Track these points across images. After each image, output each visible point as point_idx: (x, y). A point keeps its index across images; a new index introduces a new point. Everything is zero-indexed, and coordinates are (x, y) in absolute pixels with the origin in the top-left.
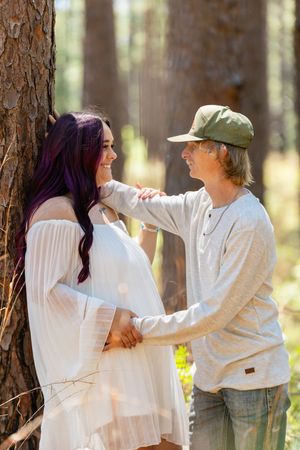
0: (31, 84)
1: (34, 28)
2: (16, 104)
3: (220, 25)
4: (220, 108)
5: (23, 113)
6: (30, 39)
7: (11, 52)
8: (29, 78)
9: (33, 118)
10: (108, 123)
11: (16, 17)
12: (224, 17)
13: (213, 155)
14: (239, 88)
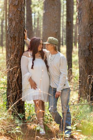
0: (20, 31)
1: (21, 21)
2: (17, 35)
3: (53, 21)
4: (53, 38)
5: (19, 37)
6: (20, 23)
7: (17, 25)
8: (20, 30)
9: (21, 38)
10: (42, 40)
11: (18, 19)
12: (54, 19)
13: (52, 46)
14: (57, 33)
